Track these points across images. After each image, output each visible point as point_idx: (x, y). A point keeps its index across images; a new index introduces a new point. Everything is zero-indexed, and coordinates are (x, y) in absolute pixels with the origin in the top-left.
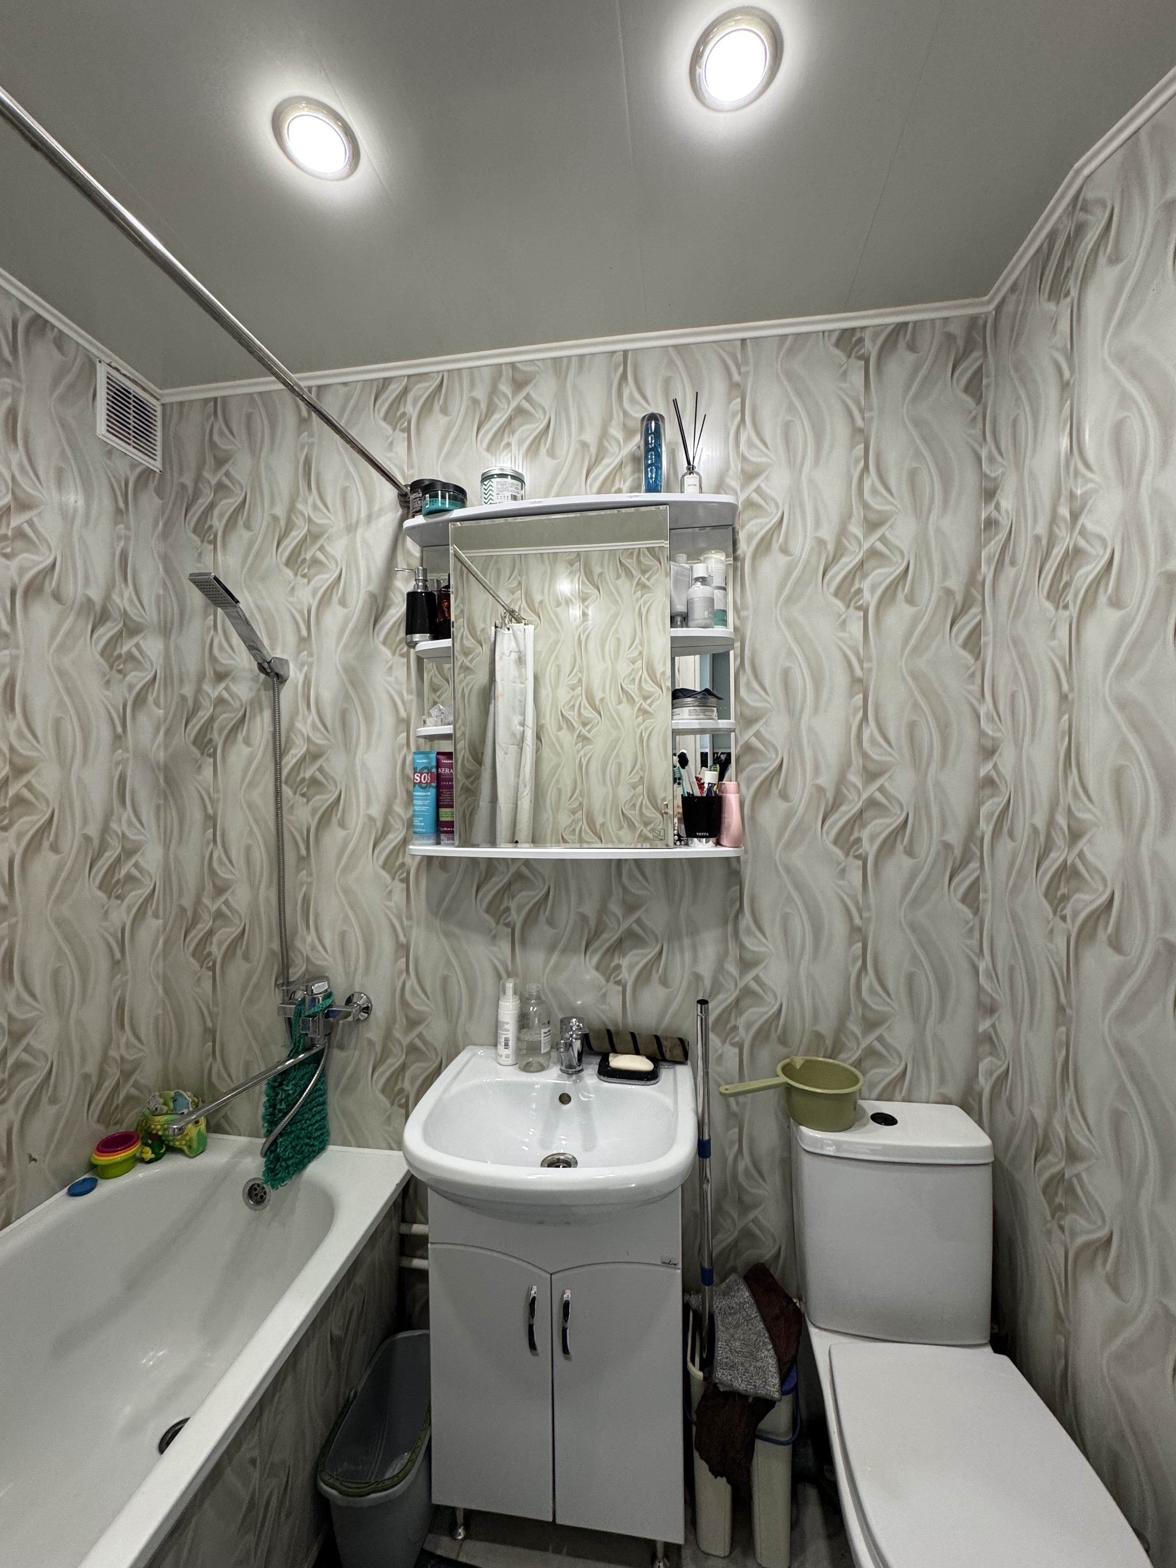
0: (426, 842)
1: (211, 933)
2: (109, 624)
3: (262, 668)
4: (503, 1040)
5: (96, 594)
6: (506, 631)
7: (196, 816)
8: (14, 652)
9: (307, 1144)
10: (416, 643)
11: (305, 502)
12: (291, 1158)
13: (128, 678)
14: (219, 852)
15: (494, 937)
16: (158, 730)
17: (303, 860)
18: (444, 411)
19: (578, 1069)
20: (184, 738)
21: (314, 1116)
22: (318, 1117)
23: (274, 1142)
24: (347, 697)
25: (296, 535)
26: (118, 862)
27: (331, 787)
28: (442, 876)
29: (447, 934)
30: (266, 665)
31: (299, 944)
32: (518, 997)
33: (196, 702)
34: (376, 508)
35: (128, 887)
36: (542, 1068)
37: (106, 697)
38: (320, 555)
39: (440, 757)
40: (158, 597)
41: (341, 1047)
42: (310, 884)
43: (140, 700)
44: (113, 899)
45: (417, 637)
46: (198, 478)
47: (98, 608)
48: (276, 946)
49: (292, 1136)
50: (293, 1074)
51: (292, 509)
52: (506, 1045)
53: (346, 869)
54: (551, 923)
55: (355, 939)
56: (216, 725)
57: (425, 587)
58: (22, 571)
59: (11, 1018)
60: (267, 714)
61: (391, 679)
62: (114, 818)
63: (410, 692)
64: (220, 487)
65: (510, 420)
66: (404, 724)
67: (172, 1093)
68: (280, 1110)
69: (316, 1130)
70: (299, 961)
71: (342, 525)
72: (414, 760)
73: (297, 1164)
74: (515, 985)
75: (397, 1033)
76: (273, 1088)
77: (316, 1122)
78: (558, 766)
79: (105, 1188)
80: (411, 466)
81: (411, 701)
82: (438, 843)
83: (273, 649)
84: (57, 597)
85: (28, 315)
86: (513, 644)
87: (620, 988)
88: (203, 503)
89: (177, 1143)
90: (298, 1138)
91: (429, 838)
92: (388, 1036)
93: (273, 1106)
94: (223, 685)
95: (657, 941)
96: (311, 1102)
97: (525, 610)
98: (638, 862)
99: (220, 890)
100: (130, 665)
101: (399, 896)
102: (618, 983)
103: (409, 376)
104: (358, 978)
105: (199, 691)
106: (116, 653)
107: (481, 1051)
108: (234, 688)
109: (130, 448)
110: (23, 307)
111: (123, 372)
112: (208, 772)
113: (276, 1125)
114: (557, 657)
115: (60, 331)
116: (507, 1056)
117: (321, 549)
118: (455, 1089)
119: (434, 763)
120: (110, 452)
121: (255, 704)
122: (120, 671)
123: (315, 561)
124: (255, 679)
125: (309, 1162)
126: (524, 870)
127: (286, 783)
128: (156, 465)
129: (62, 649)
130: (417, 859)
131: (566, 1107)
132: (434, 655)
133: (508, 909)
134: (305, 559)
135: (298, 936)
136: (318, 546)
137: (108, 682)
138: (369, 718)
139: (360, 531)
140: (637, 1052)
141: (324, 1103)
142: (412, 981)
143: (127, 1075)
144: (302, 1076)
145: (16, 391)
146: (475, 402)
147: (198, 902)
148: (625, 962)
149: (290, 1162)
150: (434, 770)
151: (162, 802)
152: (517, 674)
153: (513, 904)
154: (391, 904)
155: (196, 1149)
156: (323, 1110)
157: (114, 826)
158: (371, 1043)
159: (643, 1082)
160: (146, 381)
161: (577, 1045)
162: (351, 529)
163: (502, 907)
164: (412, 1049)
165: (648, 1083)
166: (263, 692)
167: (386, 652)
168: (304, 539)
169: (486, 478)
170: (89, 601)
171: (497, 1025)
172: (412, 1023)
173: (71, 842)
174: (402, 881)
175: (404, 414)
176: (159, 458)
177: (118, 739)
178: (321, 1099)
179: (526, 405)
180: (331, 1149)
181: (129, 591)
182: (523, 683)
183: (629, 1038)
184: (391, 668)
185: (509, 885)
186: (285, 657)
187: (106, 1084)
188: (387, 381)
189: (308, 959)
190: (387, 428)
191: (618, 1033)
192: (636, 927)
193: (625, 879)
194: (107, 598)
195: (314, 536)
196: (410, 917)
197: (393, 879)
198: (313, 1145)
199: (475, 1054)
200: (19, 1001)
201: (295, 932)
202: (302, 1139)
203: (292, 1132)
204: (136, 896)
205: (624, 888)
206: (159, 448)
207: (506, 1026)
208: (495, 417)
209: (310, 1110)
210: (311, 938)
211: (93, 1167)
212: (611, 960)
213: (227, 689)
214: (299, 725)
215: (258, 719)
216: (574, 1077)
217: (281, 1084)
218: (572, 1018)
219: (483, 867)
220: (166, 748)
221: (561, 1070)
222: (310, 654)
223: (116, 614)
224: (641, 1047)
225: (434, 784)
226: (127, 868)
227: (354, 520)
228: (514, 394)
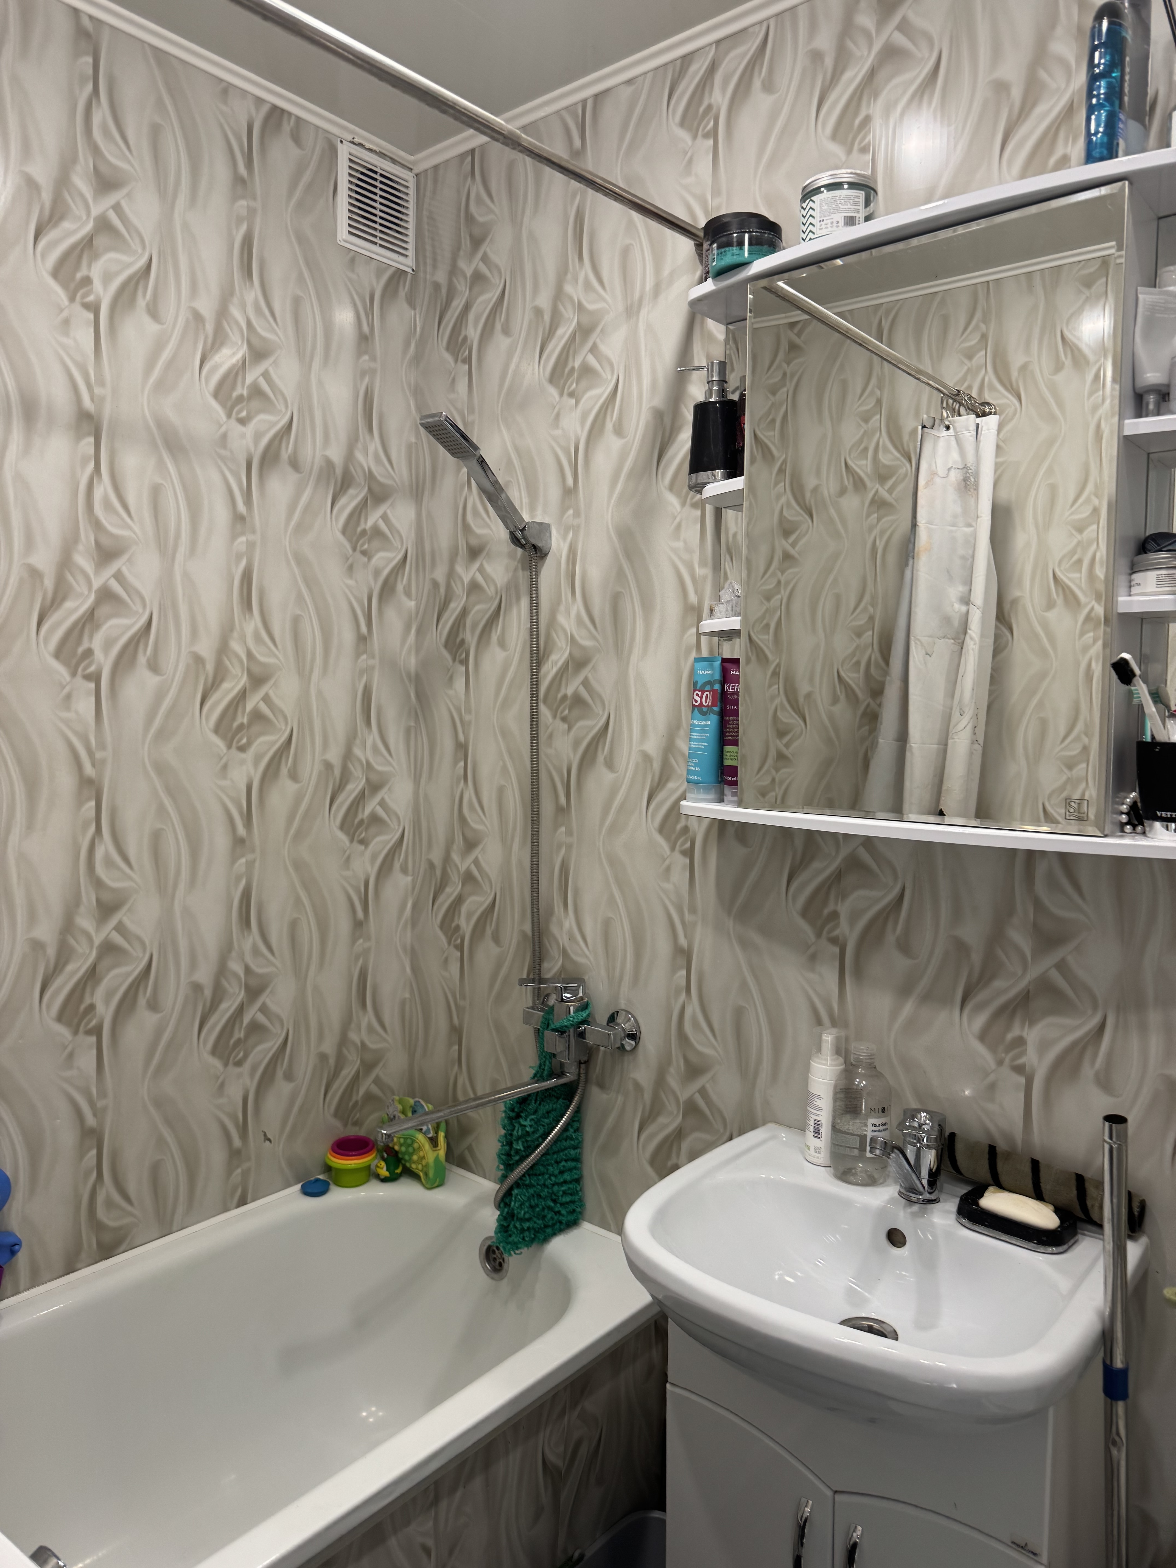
0: (702, 796)
1: (459, 901)
2: (352, 491)
3: (515, 540)
4: (812, 1123)
5: (336, 454)
6: (944, 433)
7: (447, 744)
8: (251, 537)
9: (550, 1208)
10: (703, 485)
11: (576, 279)
12: (529, 1220)
13: (374, 560)
14: (469, 794)
15: (813, 958)
16: (408, 628)
17: (562, 811)
18: (769, 87)
19: (927, 1196)
20: (436, 637)
21: (561, 1172)
22: (567, 1176)
23: (509, 1193)
24: (621, 574)
25: (564, 332)
26: (361, 799)
27: (598, 709)
28: (740, 852)
29: (744, 944)
30: (519, 534)
31: (554, 929)
32: (841, 1060)
33: (448, 586)
34: (666, 272)
35: (373, 830)
36: (871, 1182)
37: (348, 587)
38: (592, 360)
39: (727, 665)
40: (409, 447)
41: (602, 1086)
42: (569, 847)
43: (387, 589)
44: (355, 844)
45: (703, 476)
46: (454, 270)
47: (339, 471)
48: (528, 928)
49: (531, 1191)
50: (533, 1105)
51: (559, 295)
52: (817, 1132)
53: (614, 830)
54: (905, 947)
55: (623, 933)
56: (469, 621)
57: (723, 392)
58: (258, 436)
59: (248, 970)
60: (525, 603)
61: (680, 545)
62: (358, 741)
63: (703, 563)
64: (478, 278)
65: (872, 73)
66: (694, 613)
67: (412, 1101)
68: (517, 1152)
69: (564, 1193)
70: (554, 952)
71: (621, 307)
72: (692, 672)
73: (537, 1231)
74: (838, 1039)
75: (673, 1081)
76: (510, 1119)
77: (565, 1182)
78: (1042, 676)
79: (338, 1196)
80: (716, 192)
81: (705, 578)
82: (721, 800)
83: (532, 509)
84: (295, 464)
85: (264, 111)
86: (955, 456)
87: (1022, 1080)
88: (458, 304)
89: (414, 1166)
90: (539, 1196)
91: (707, 790)
92: (660, 1082)
93: (510, 1144)
94: (476, 565)
95: (1095, 1007)
96: (558, 1152)
97: (992, 388)
98: (1065, 859)
99: (470, 845)
100: (376, 544)
101: (679, 876)
102: (1019, 1069)
103: (718, 42)
104: (625, 989)
105: (451, 574)
106: (359, 529)
107: (784, 1134)
108: (488, 568)
109: (376, 249)
110: (260, 101)
111: (368, 145)
112: (459, 684)
113: (512, 1170)
114: (1050, 471)
115: (298, 119)
116: (818, 1150)
117: (594, 350)
118: (722, 1176)
119: (717, 676)
120: (353, 259)
121: (512, 587)
122: (364, 553)
123: (587, 370)
124: (511, 556)
125: (554, 1234)
126: (865, 856)
127: (545, 702)
128: (407, 263)
129: (301, 529)
130: (706, 823)
131: (896, 1251)
132: (733, 501)
133: (835, 915)
134: (573, 368)
135: (554, 919)
136: (589, 345)
137: (351, 568)
138: (647, 605)
139: (644, 312)
140: (1039, 1195)
141: (577, 1159)
142: (693, 1009)
143: (368, 1066)
144: (548, 1113)
145: (252, 212)
146: (816, 56)
147: (447, 859)
148: (1033, 1035)
149: (526, 1225)
150: (717, 687)
151: (413, 724)
152: (959, 510)
153: (844, 909)
154: (668, 886)
155: (436, 1181)
156: (575, 1168)
157: (357, 751)
158: (638, 1087)
159: (1031, 1245)
160: (394, 149)
161: (929, 1158)
162: (631, 311)
163: (826, 912)
164: (691, 1109)
165: (1042, 1249)
166: (520, 573)
167: (673, 501)
168: (573, 337)
169: (809, 194)
170: (329, 464)
171: (806, 1099)
172: (694, 1070)
173: (310, 769)
174: (684, 853)
175: (709, 107)
176: (411, 253)
177: (362, 640)
178: (573, 1152)
179: (900, 39)
180: (587, 1226)
181: (375, 445)
182: (970, 525)
183: (1027, 1169)
184: (679, 526)
185: (838, 876)
186: (546, 520)
187: (344, 1072)
188: (687, 59)
189: (565, 953)
190: (684, 135)
191: (1008, 1155)
192: (1056, 977)
193: (1040, 887)
194: (349, 457)
195: (584, 331)
196: (693, 910)
197: (673, 849)
198: (559, 1213)
199: (773, 1137)
200: (256, 952)
201: (550, 912)
202: (544, 1199)
203: (533, 1186)
204: (382, 842)
205: (1038, 904)
206: (411, 239)
207: (819, 1103)
208: (848, 75)
209: (557, 1163)
210: (569, 922)
211: (328, 1169)
212: (1008, 1028)
213: (481, 570)
214: (561, 619)
215: (515, 611)
216: (916, 1208)
217: (518, 1116)
218: (919, 1111)
219: (799, 843)
220: (418, 651)
221: (900, 1193)
222: (577, 514)
223: (360, 478)
224: (1046, 1186)
225: (716, 709)
226: (371, 806)
227: (637, 295)
228: (881, 23)
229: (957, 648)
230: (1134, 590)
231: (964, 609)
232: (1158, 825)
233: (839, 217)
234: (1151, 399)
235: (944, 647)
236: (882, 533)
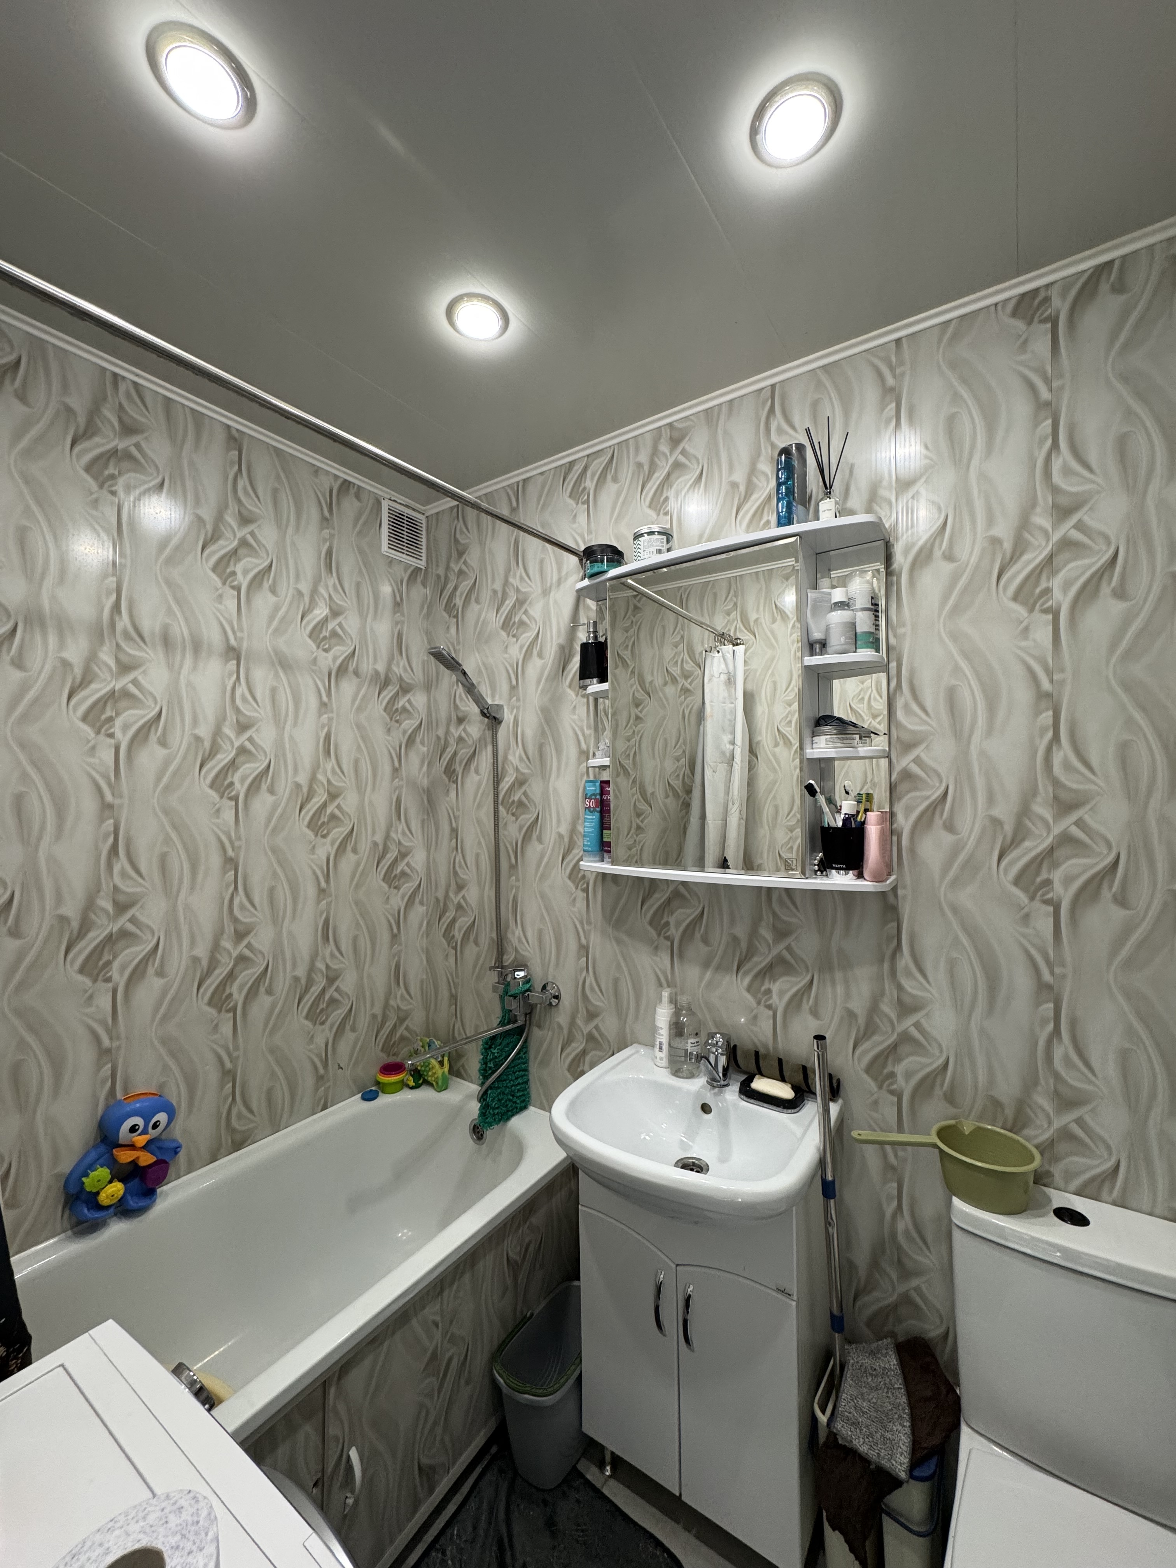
0: (592, 859)
1: (454, 920)
2: (390, 688)
3: (483, 714)
4: (658, 1043)
5: (381, 667)
6: (717, 654)
7: (445, 829)
8: (331, 715)
9: (510, 1100)
10: (587, 686)
11: (515, 575)
12: (497, 1108)
13: (403, 725)
14: (459, 858)
15: (656, 948)
16: (423, 762)
17: (513, 867)
18: (615, 480)
19: (723, 1083)
20: (439, 768)
21: (517, 1078)
22: (520, 1081)
23: (485, 1093)
24: (543, 733)
25: (509, 603)
26: (395, 861)
27: (532, 809)
28: (614, 889)
29: (618, 941)
30: (485, 711)
31: (510, 936)
32: (673, 1006)
33: (446, 739)
34: (564, 573)
35: (402, 880)
36: (691, 1076)
37: (388, 741)
38: (525, 618)
39: (604, 785)
40: (423, 662)
41: (539, 1027)
42: (518, 888)
43: (411, 741)
44: (392, 889)
45: (588, 681)
46: (448, 568)
47: (382, 677)
48: (494, 935)
49: (499, 1091)
50: (499, 1041)
51: (506, 583)
52: (661, 1048)
53: (543, 877)
54: (705, 941)
55: (549, 936)
56: (458, 759)
57: (596, 637)
58: (335, 659)
59: (328, 967)
60: (490, 748)
61: (576, 717)
62: (393, 829)
63: (589, 727)
64: (461, 572)
65: (668, 475)
66: (585, 755)
67: (428, 1040)
68: (490, 1068)
69: (519, 1090)
70: (510, 949)
71: (540, 591)
72: (585, 787)
73: (502, 1115)
74: (671, 994)
75: (579, 1022)
76: (486, 1049)
77: (519, 1084)
79: (384, 1099)
80: (590, 532)
81: (590, 736)
82: (603, 861)
83: (493, 696)
84: (356, 673)
85: (339, 482)
86: (723, 666)
87: (771, 1013)
88: (450, 587)
89: (429, 1079)
90: (504, 1093)
91: (595, 856)
92: (572, 1023)
93: (486, 1063)
94: (462, 727)
95: (808, 971)
96: (514, 1067)
97: (741, 631)
98: (789, 892)
99: (460, 887)
100: (403, 716)
101: (581, 904)
102: (769, 1007)
103: (588, 456)
104: (551, 969)
105: (447, 733)
106: (394, 708)
107: (642, 1050)
108: (469, 729)
109: (404, 556)
110: (336, 477)
111: (399, 501)
112: (453, 795)
113: (488, 1079)
114: (773, 674)
115: (359, 487)
116: (661, 1059)
117: (526, 612)
118: (608, 1078)
119: (598, 791)
120: (391, 562)
121: (482, 739)
122: (397, 721)
123: (522, 623)
124: (482, 722)
125: (513, 1115)
126: (682, 890)
127: (502, 804)
128: (422, 564)
129: (359, 709)
130: (594, 874)
131: (706, 1116)
132: (604, 694)
133: (667, 924)
134: (514, 623)
135: (510, 930)
136: (523, 610)
137: (389, 730)
138: (559, 751)
139: (552, 594)
140: (783, 1079)
141: (526, 1070)
142: (591, 979)
143: (401, 1020)
144: (508, 1044)
145: (332, 536)
146: (639, 465)
147: (447, 896)
148: (775, 987)
149: (496, 1111)
150: (598, 797)
151: (426, 817)
152: (726, 695)
153: (672, 920)
154: (575, 910)
155: (442, 1086)
156: (525, 1075)
157: (393, 835)
158: (560, 1027)
159: (779, 1109)
160: (413, 503)
161: (723, 1060)
162: (546, 592)
163: (663, 922)
164: (590, 1038)
165: (785, 1111)
166: (487, 732)
167: (571, 694)
168: (514, 606)
169: (637, 536)
170: (377, 673)
171: (654, 1030)
172: (592, 1015)
173: (365, 846)
174: (583, 890)
175: (585, 489)
176: (424, 558)
177: (396, 771)
178: (523, 1066)
179: (682, 459)
180: (532, 1109)
181: (403, 662)
182: (732, 703)
183: (776, 1064)
184: (575, 707)
185: (669, 901)
186: (501, 703)
187: (387, 1025)
188: (572, 464)
189: (516, 950)
190: (571, 502)
191: (766, 1056)
192: (786, 954)
193: (775, 906)
194: (389, 669)
195: (520, 603)
196: (589, 923)
197: (577, 888)
198: (515, 1102)
199: (637, 1052)
200: (332, 955)
201: (507, 927)
202: (507, 1095)
203: (498, 1088)
204: (408, 887)
205: (774, 914)
206: (424, 551)
207: (661, 1032)
208: (656, 475)
209: (514, 1073)
210: (518, 932)
211: (378, 1083)
212: (762, 984)
213: (464, 730)
214: (510, 757)
215: (484, 753)
216: (716, 1090)
217: (490, 1047)
218: (716, 1034)
219: (647, 884)
220: (428, 777)
221: (707, 1082)
222: (518, 700)
223: (394, 679)
224: (787, 1074)
225: (598, 809)
226: (401, 866)
227: (548, 585)
228: (672, 451)
229: (729, 768)
230: (815, 746)
231: (732, 747)
232: (834, 871)
233: (654, 549)
234: (818, 646)
235: (722, 768)
236: (687, 706)
